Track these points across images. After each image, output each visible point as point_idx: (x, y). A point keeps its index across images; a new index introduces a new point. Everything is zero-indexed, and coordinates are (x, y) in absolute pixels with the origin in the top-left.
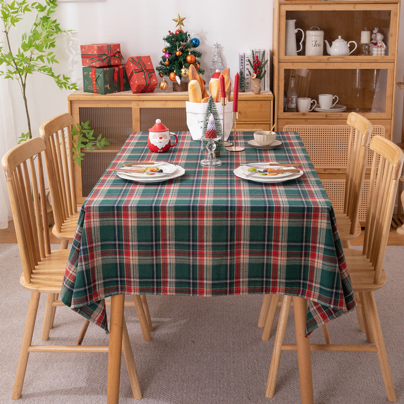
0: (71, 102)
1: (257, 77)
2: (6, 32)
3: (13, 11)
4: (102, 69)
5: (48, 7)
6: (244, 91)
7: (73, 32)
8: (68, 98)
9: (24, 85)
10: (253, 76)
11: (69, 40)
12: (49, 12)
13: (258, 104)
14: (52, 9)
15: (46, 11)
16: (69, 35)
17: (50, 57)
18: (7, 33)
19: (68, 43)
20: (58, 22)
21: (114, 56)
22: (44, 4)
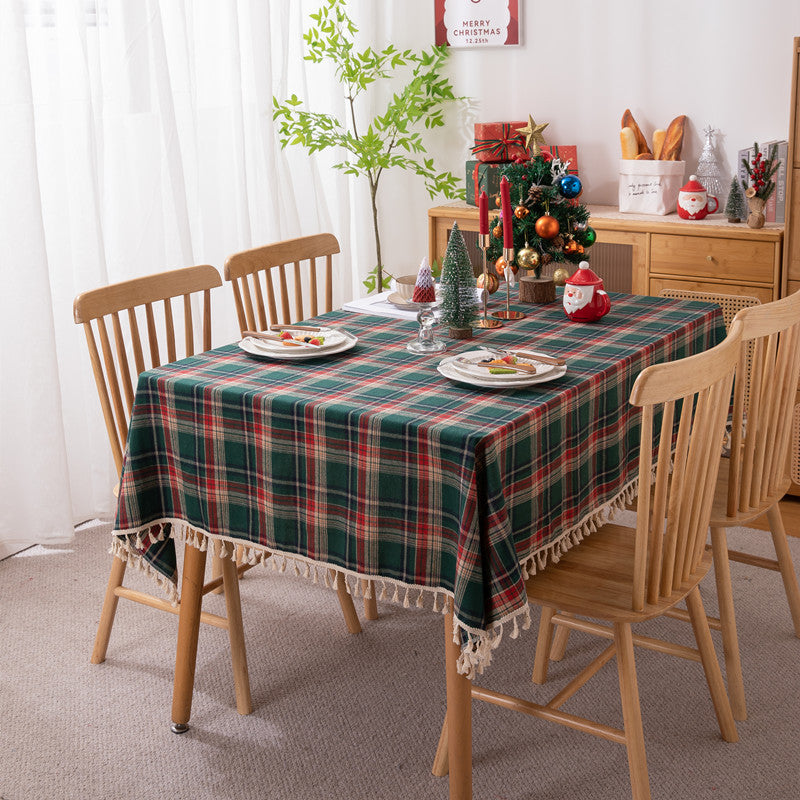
0: (435, 221)
1: (757, 195)
2: (350, 98)
3: (366, 64)
4: (486, 166)
5: (437, 58)
6: (738, 221)
7: (472, 100)
8: (430, 212)
9: (374, 187)
10: (751, 193)
11: (465, 114)
12: (438, 66)
13: (751, 246)
14: (442, 62)
15: (433, 65)
16: (466, 105)
17: (414, 142)
18: (352, 101)
19: (464, 120)
20: (450, 84)
21: (514, 143)
22: (431, 53)
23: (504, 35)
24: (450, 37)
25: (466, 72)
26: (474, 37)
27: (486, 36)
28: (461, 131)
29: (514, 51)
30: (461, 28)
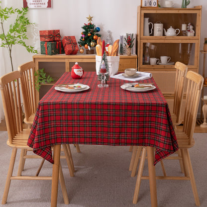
0: (34, 59)
1: (129, 47)
3: (5, 12)
4: (50, 43)
5: (23, 11)
6: (122, 54)
7: (36, 24)
9: (10, 51)
10: (127, 46)
12: (24, 14)
13: (130, 60)
15: (22, 13)
16: (34, 25)
17: (24, 36)
18: (2, 24)
20: (28, 19)
21: (56, 36)
22: (21, 10)
23: (47, 5)
24: (28, 5)
25: (34, 16)
26: (36, 5)
27: (41, 5)
28: (32, 34)
29: (49, 10)
30: (32, 2)
